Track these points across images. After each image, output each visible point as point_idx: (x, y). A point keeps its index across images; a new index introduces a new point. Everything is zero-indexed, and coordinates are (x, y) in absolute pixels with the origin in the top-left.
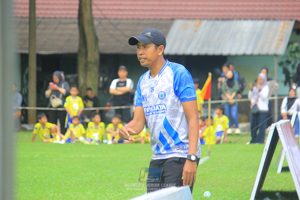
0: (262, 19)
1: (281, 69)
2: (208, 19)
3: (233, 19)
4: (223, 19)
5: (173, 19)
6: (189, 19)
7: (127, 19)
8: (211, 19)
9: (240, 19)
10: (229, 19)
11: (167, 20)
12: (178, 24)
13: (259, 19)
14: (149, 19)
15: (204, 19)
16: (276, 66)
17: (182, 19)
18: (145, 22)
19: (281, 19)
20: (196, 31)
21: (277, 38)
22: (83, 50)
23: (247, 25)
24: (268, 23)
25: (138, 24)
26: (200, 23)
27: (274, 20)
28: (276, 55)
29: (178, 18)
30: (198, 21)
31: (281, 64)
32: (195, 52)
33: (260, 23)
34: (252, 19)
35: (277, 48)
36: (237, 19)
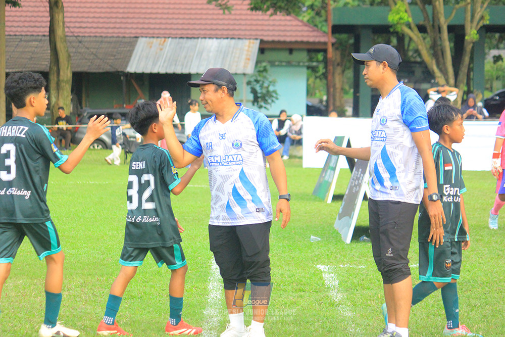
0: (227, 38)
1: (248, 89)
2: (172, 38)
3: (198, 38)
4: (187, 38)
5: (137, 37)
6: (153, 37)
7: (90, 37)
8: (176, 38)
9: (205, 38)
10: (194, 38)
11: (130, 37)
12: (142, 43)
13: (224, 38)
14: (113, 37)
15: (169, 37)
16: (245, 85)
17: (146, 37)
18: (108, 39)
19: (246, 39)
20: (161, 49)
21: (244, 57)
22: (55, 68)
23: (212, 44)
24: (233, 41)
25: (102, 42)
26: (164, 41)
27: (239, 38)
28: (244, 74)
29: (142, 37)
30: (163, 39)
31: (249, 83)
32: (162, 71)
33: (225, 42)
34: (217, 38)
35: (245, 67)
36: (202, 38)
